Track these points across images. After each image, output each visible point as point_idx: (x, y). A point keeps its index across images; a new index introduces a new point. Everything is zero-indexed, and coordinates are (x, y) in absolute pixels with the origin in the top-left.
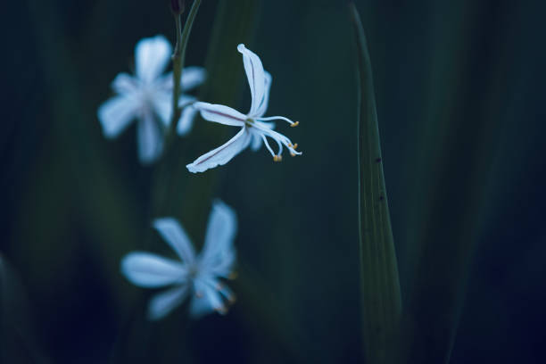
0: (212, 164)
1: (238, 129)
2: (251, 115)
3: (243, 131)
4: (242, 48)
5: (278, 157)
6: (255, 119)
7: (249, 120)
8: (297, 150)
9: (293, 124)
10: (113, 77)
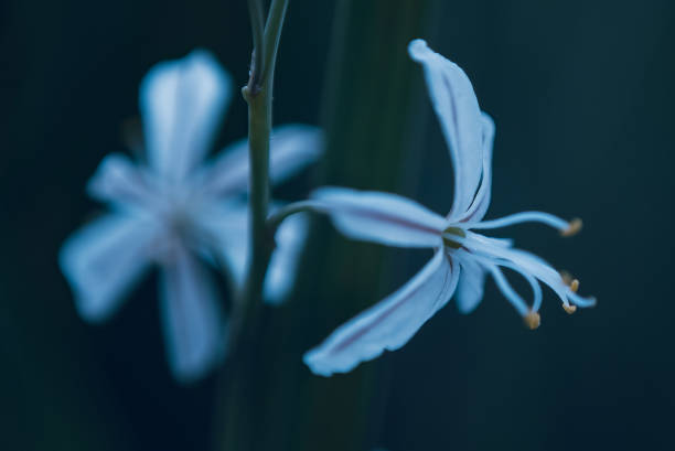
0: (371, 349)
1: (425, 255)
2: (455, 219)
3: (439, 258)
4: (420, 50)
5: (532, 316)
6: (465, 227)
7: (451, 230)
8: (581, 292)
9: (565, 227)
10: (92, 168)
